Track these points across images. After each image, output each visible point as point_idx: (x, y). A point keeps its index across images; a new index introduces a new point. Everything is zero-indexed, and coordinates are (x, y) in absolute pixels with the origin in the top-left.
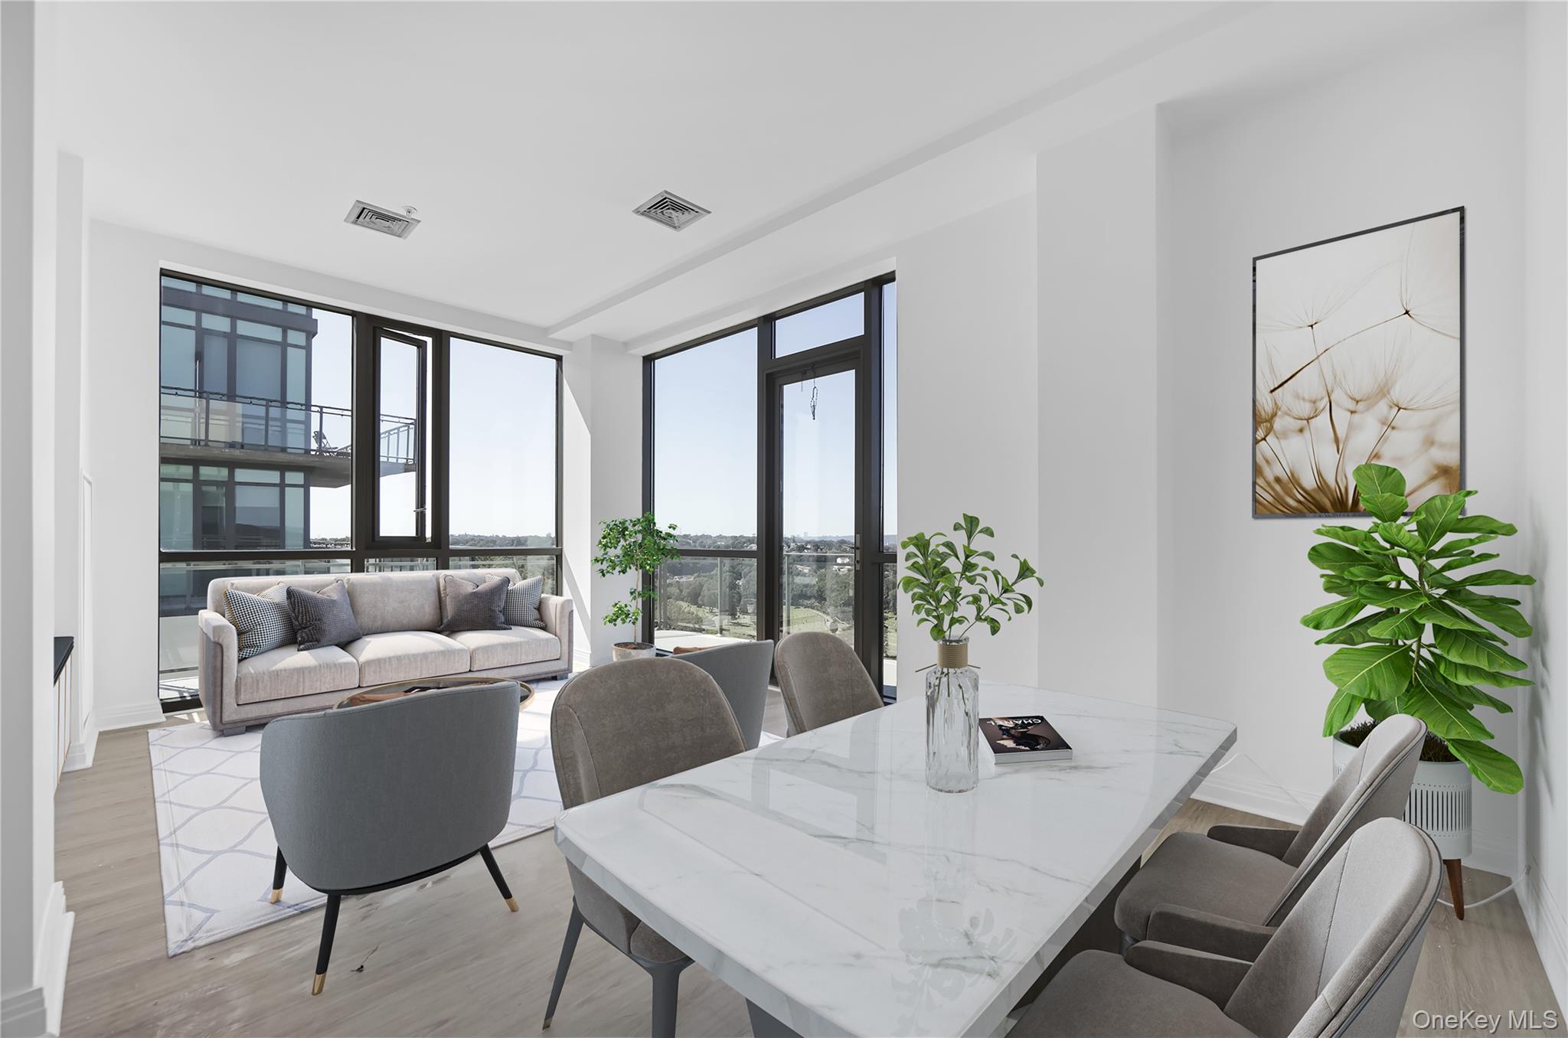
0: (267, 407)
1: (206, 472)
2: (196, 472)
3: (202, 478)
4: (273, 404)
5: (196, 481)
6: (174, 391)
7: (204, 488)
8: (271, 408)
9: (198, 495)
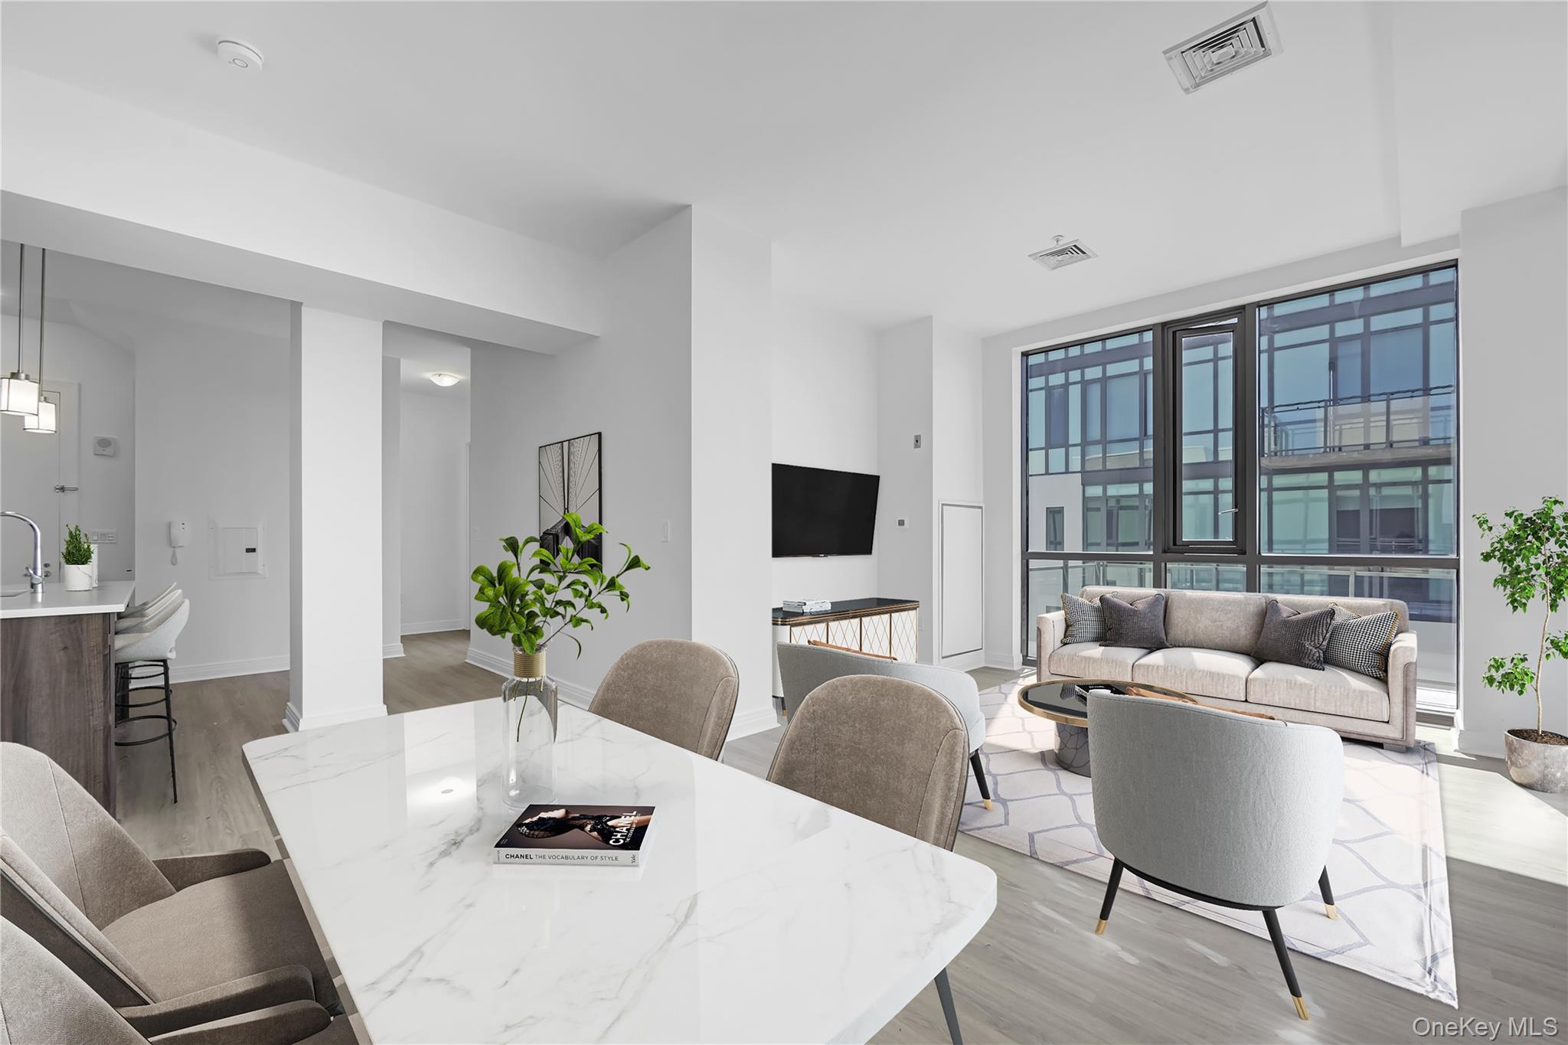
0: (1388, 401)
1: (1340, 477)
2: (1331, 478)
3: (1336, 484)
4: (1395, 396)
5: (1331, 486)
6: (1295, 407)
7: (1340, 493)
8: (1392, 402)
9: (1333, 500)
